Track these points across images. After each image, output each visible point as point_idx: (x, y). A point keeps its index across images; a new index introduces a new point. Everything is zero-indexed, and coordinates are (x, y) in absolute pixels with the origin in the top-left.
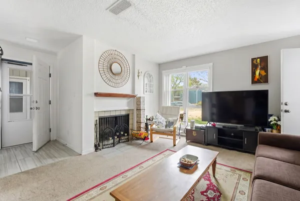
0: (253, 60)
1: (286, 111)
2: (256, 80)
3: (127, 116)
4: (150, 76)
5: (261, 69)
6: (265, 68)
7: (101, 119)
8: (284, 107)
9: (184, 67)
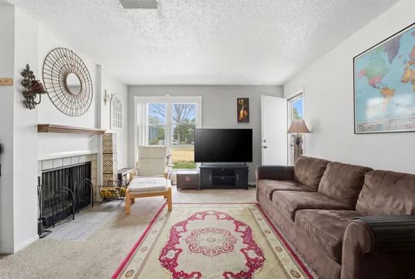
0: (238, 99)
1: (265, 147)
2: (240, 119)
3: (88, 166)
4: (118, 102)
5: (244, 110)
6: (247, 109)
7: (45, 174)
8: (263, 144)
9: (168, 96)
